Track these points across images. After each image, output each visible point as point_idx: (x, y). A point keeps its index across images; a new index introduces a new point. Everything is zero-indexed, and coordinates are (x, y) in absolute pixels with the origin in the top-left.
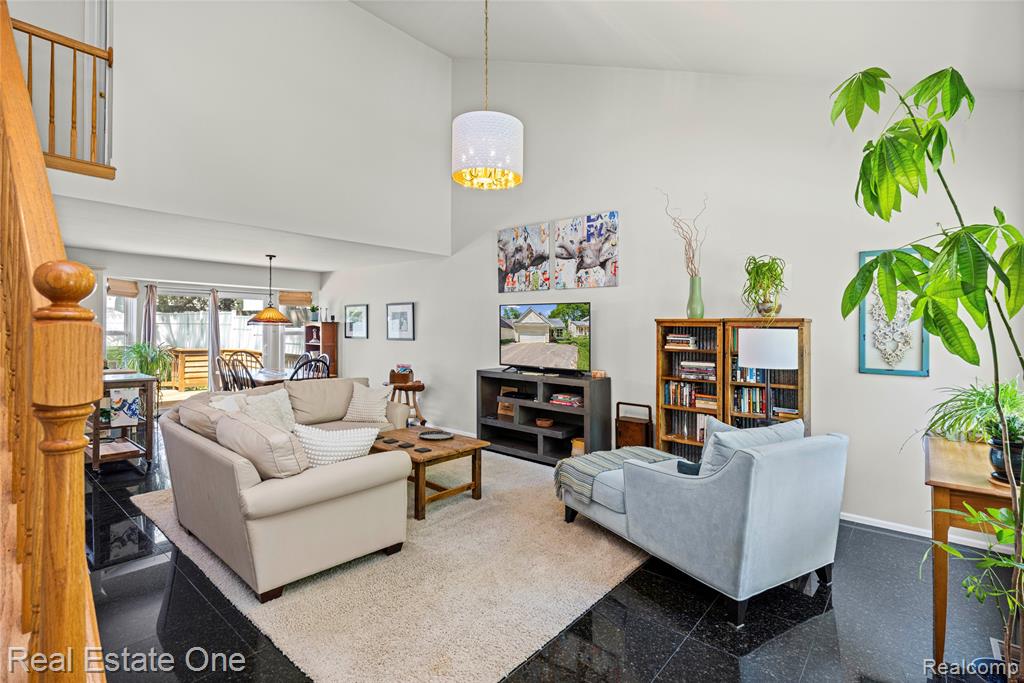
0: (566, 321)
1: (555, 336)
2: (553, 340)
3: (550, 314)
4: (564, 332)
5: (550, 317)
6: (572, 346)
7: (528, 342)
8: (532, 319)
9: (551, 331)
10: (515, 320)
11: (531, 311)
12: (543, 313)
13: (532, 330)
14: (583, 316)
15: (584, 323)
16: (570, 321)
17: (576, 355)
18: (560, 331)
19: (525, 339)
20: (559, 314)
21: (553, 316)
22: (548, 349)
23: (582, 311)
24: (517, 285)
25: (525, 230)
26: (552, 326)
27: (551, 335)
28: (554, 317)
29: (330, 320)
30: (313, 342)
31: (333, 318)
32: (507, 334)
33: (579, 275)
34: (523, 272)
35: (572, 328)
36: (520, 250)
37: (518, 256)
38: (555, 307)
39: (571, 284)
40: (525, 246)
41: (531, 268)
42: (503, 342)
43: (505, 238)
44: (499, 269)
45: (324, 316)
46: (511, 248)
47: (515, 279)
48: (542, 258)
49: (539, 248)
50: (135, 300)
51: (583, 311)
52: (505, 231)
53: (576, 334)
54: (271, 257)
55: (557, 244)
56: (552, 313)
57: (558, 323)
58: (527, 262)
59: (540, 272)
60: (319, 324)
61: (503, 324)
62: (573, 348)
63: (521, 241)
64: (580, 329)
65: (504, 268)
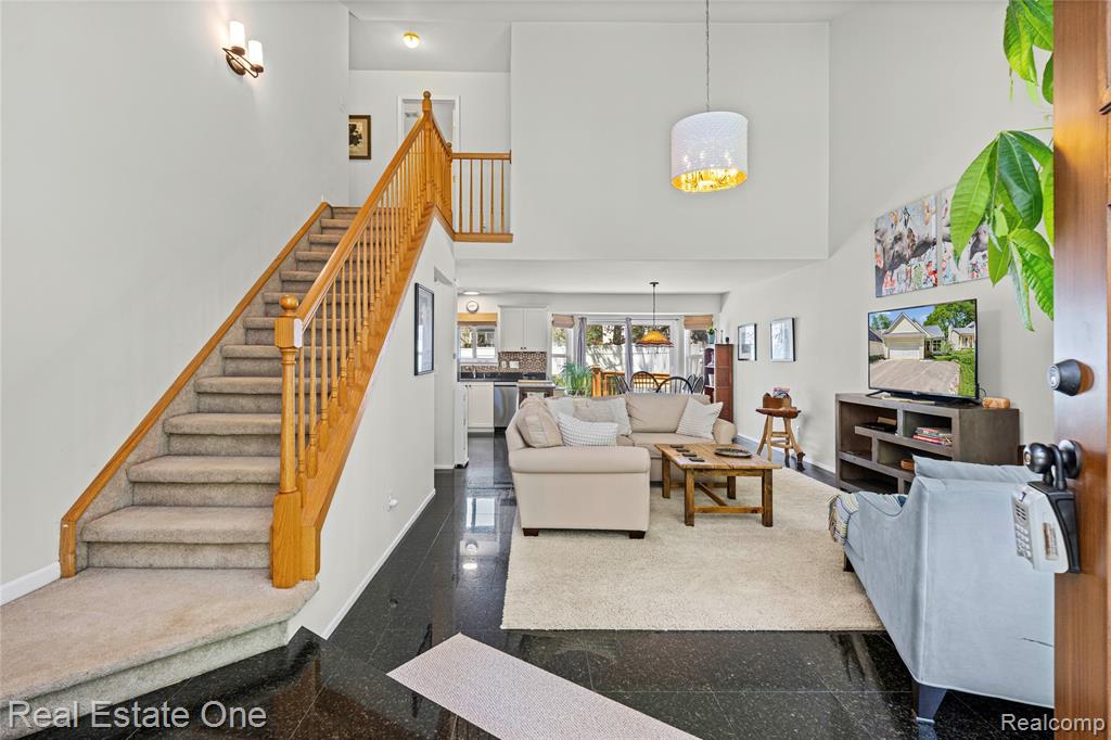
0: (945, 329)
1: (932, 351)
2: (928, 356)
3: (926, 319)
4: (943, 344)
5: (926, 324)
6: (952, 363)
7: (899, 358)
8: (904, 328)
9: (927, 344)
10: (883, 331)
11: (903, 317)
12: (917, 319)
13: (903, 343)
14: (968, 321)
15: (969, 330)
16: (950, 328)
17: (957, 375)
18: (937, 342)
19: (897, 355)
20: (936, 320)
21: (930, 322)
22: (923, 367)
23: (968, 314)
24: (896, 284)
25: (906, 212)
26: (928, 336)
27: (927, 349)
28: (930, 324)
29: (725, 343)
30: (710, 365)
31: (727, 339)
32: (877, 348)
33: (974, 261)
34: (903, 267)
35: (954, 338)
36: (900, 239)
37: (897, 248)
38: (932, 310)
39: (963, 276)
40: (906, 233)
41: (913, 260)
42: (872, 359)
43: (882, 226)
44: (877, 267)
45: (720, 339)
46: (889, 239)
47: (895, 277)
48: (927, 245)
49: (921, 233)
50: (572, 330)
51: (967, 312)
52: (882, 217)
53: (957, 345)
54: (654, 284)
55: (945, 222)
56: (928, 318)
57: (935, 332)
58: (908, 253)
59: (923, 265)
60: (713, 347)
61: (873, 337)
62: (955, 366)
63: (900, 227)
64: (965, 339)
65: (881, 266)
